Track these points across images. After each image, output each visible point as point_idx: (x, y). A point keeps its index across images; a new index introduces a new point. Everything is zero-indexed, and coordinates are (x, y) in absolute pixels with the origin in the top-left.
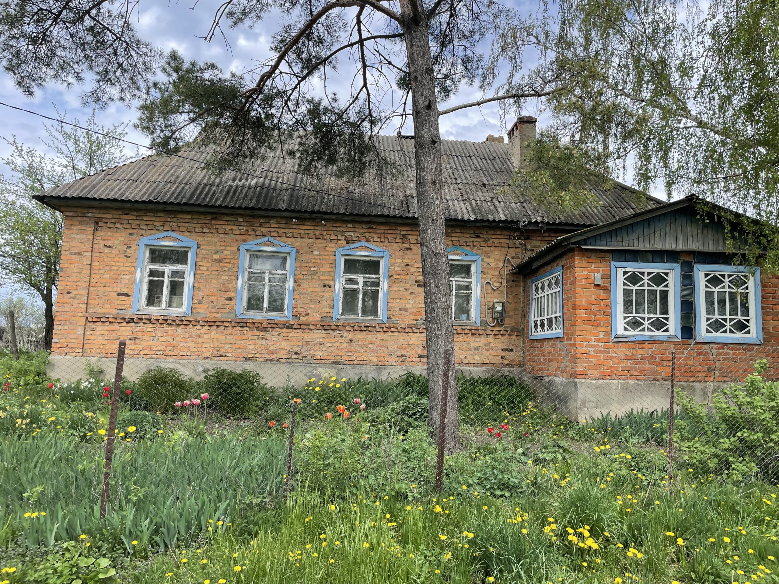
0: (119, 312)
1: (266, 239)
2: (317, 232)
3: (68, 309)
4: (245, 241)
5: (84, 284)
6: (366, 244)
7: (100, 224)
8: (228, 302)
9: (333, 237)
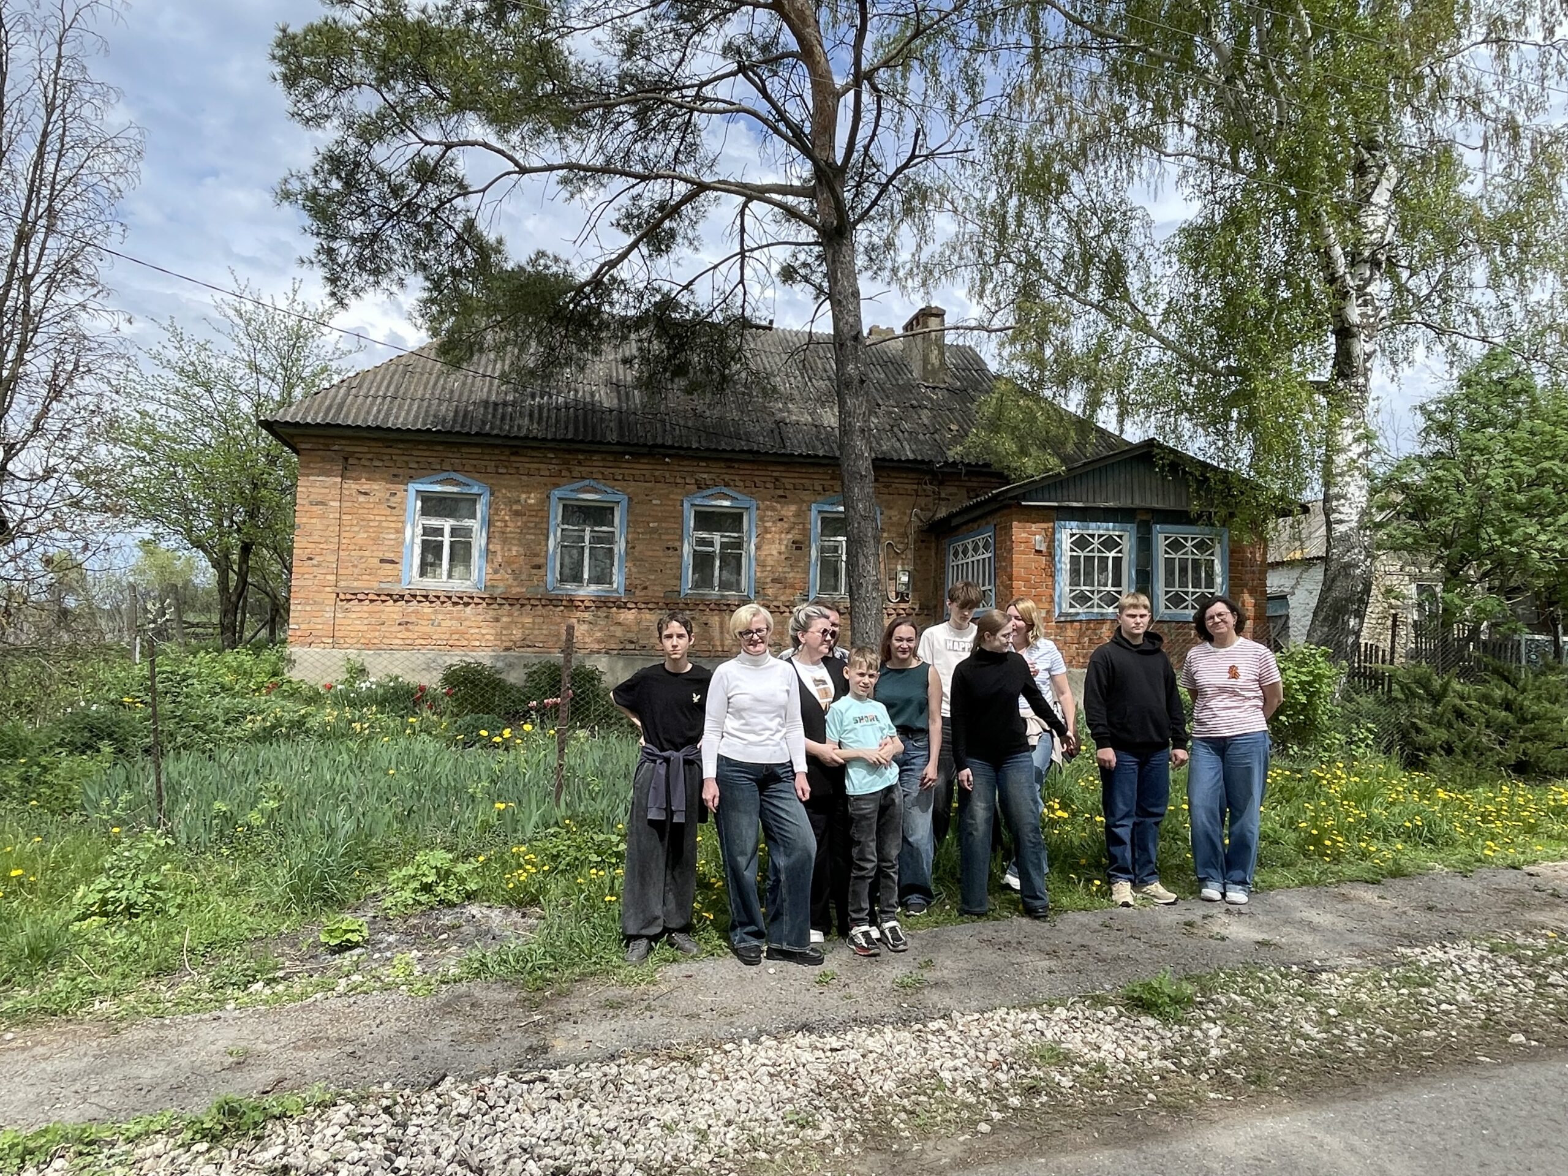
0: (383, 586)
1: (587, 482)
2: (657, 473)
3: (310, 583)
4: (556, 486)
5: (331, 546)
6: (726, 490)
7: (351, 461)
8: (534, 571)
9: (679, 480)
